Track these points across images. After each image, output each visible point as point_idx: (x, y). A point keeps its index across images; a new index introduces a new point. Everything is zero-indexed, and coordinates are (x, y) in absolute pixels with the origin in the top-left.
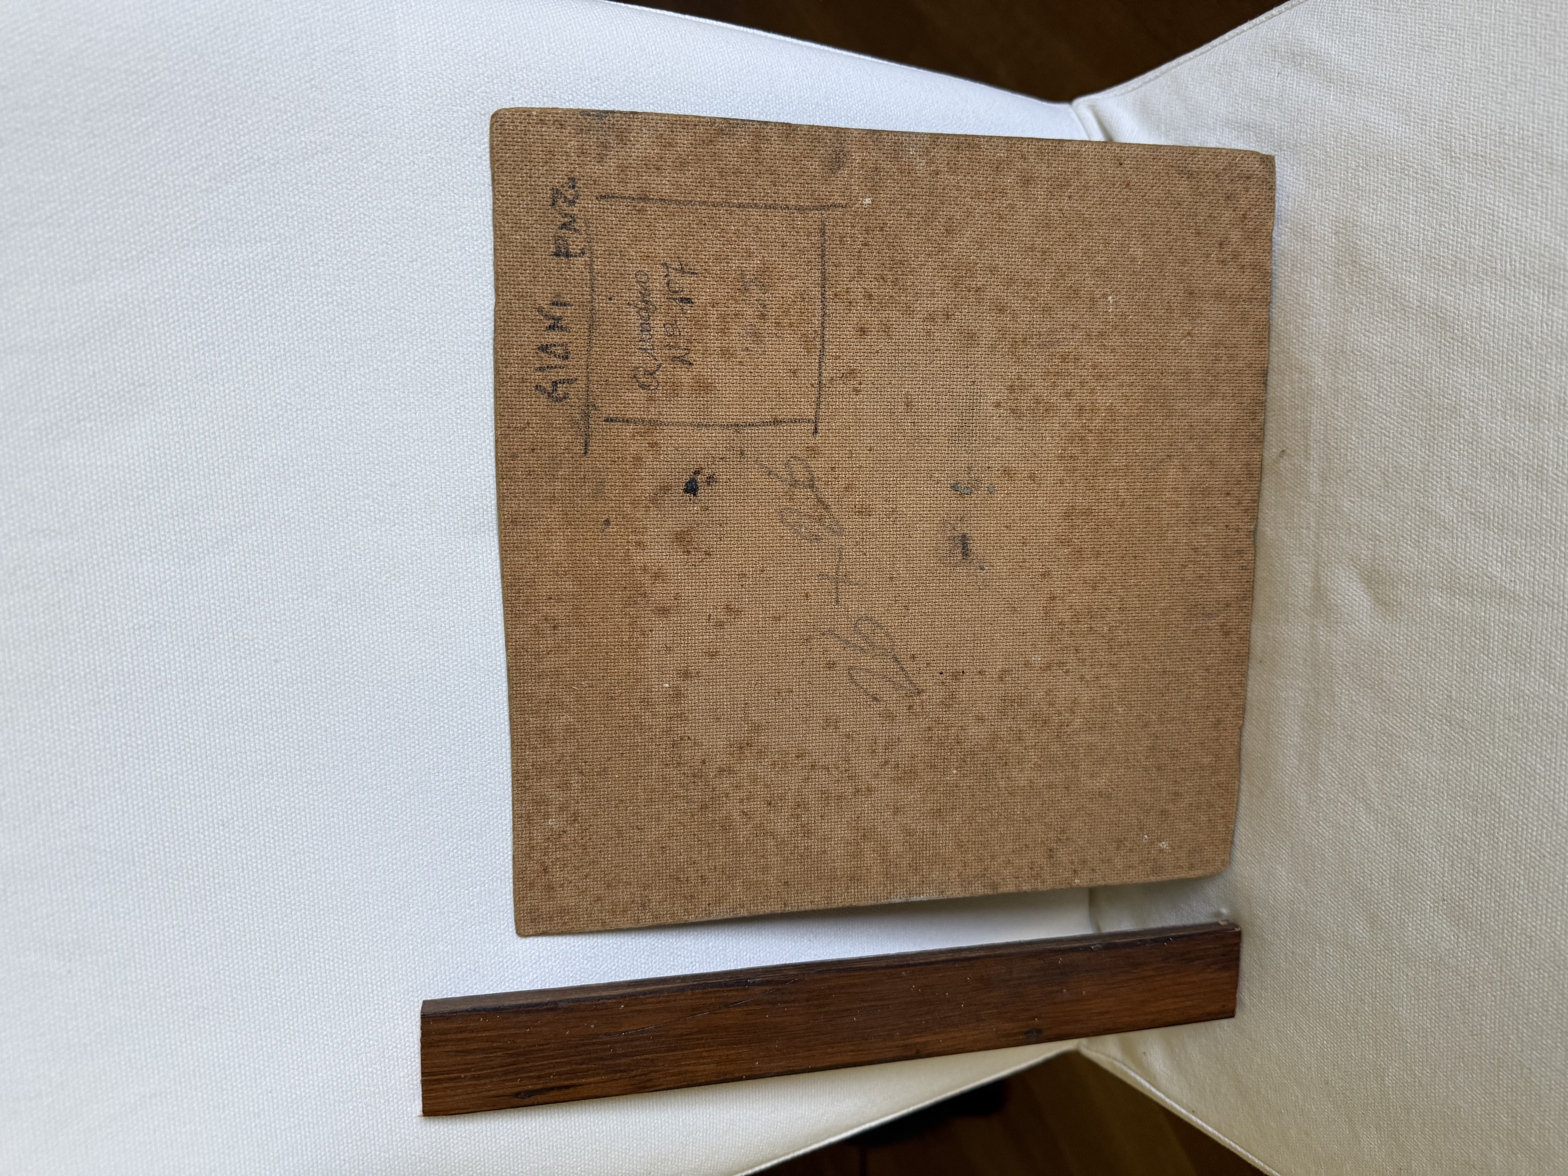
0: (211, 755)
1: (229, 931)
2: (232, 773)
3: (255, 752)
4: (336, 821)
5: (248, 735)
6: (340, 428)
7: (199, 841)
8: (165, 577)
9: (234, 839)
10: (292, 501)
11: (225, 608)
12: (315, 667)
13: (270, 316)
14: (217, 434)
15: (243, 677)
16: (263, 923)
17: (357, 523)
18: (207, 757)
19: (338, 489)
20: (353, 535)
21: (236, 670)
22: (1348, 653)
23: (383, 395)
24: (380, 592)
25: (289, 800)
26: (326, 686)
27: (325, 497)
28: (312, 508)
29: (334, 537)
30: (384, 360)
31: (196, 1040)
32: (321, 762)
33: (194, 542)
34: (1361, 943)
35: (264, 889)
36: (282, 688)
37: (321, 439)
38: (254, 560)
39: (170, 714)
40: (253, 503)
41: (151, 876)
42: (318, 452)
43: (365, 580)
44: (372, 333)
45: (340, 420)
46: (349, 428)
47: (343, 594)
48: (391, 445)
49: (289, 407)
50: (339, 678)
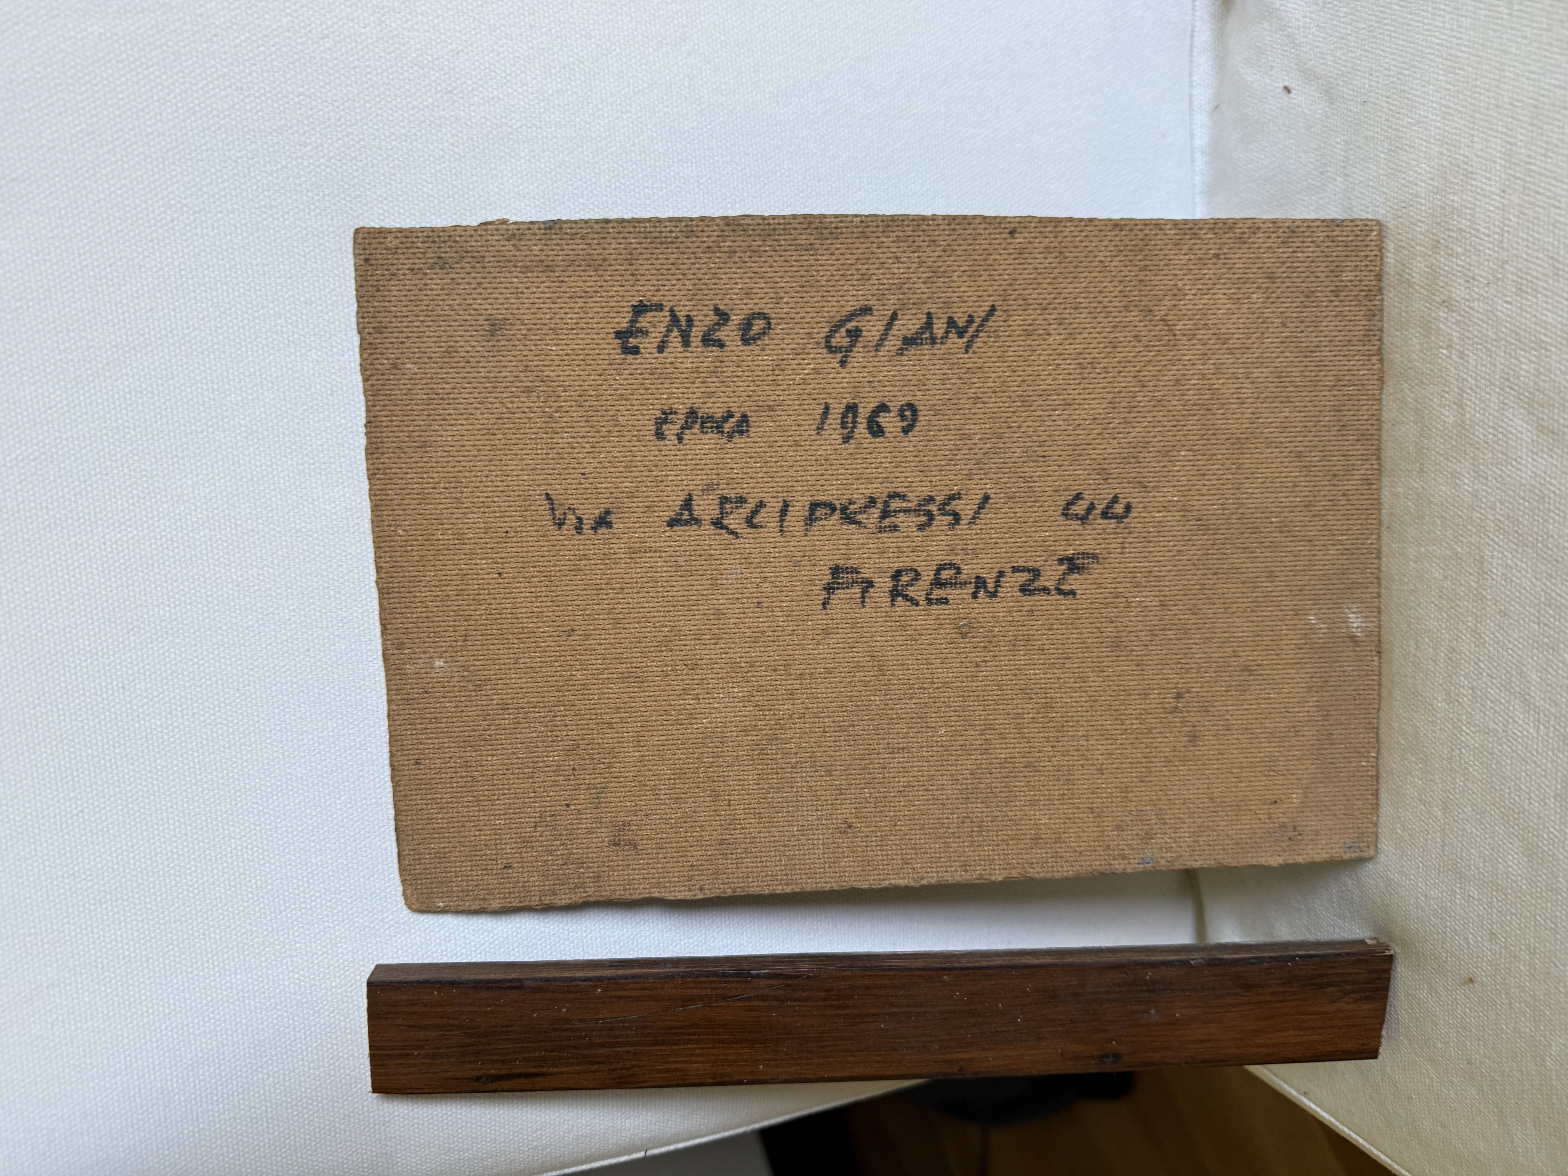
0: (107, 607)
1: (132, 809)
2: (133, 629)
3: (158, 606)
4: (253, 691)
5: (150, 586)
6: (245, 235)
7: (97, 705)
8: (50, 402)
9: (136, 704)
10: (192, 319)
11: (119, 440)
12: (223, 511)
13: (158, 101)
14: (103, 238)
15: (141, 519)
16: (171, 801)
17: (268, 346)
18: (103, 609)
19: (245, 306)
20: (264, 360)
21: (134, 511)
22: (1502, 504)
23: (294, 197)
24: (296, 427)
25: (197, 663)
26: (237, 535)
27: (230, 315)
28: (216, 327)
29: (242, 361)
30: (294, 156)
31: (98, 927)
32: (234, 621)
33: (82, 363)
34: (1516, 882)
35: (171, 763)
36: (187, 534)
37: (224, 247)
38: (151, 385)
39: (60, 559)
40: (147, 320)
41: (44, 740)
42: (221, 262)
43: (279, 412)
44: (279, 123)
45: (245, 225)
46: (256, 235)
47: (254, 428)
48: (304, 256)
49: (185, 209)
50: (251, 525)
